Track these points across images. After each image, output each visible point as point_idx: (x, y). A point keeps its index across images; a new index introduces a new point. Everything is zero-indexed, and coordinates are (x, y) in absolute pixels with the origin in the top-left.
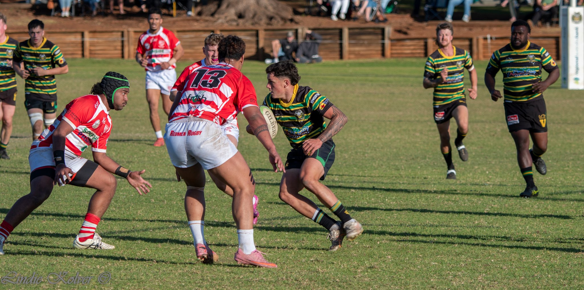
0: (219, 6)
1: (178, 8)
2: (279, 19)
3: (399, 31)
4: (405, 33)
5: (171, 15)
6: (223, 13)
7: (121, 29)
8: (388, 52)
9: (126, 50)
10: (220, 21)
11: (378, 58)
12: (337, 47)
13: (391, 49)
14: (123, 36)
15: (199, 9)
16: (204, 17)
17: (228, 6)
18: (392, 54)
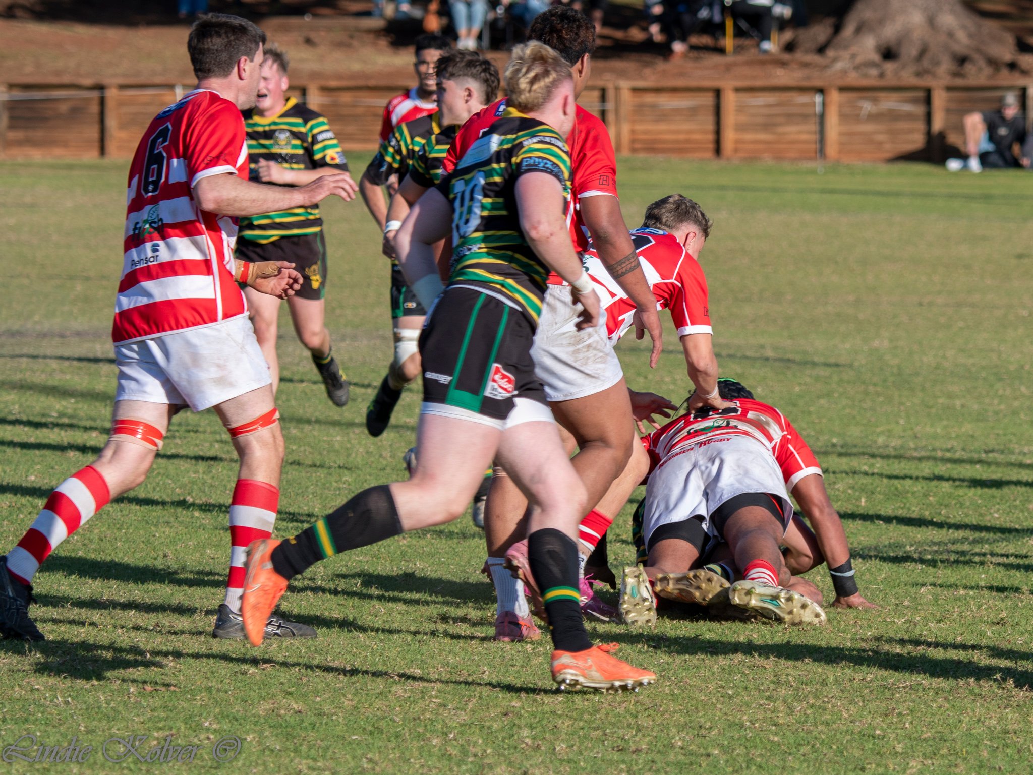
0: (838, 29)
1: (739, 33)
2: (982, 63)
5: (721, 51)
6: (846, 47)
7: (600, 83)
10: (839, 65)
14: (603, 98)
15: (788, 35)
16: (799, 56)
17: (859, 30)
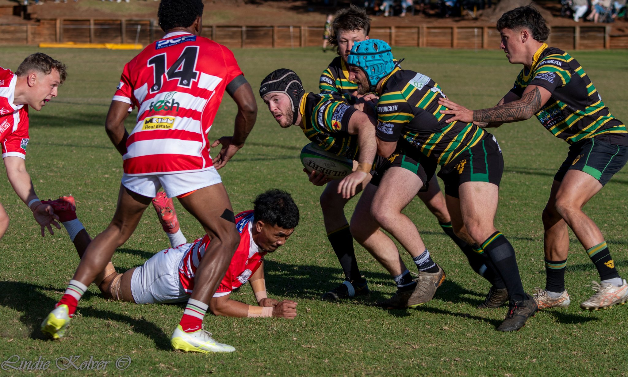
3: (620, 30)
4: (623, 31)
8: (608, 44)
9: (421, 40)
11: (600, 49)
12: (572, 40)
13: (610, 43)
15: (480, 11)
18: (611, 46)
